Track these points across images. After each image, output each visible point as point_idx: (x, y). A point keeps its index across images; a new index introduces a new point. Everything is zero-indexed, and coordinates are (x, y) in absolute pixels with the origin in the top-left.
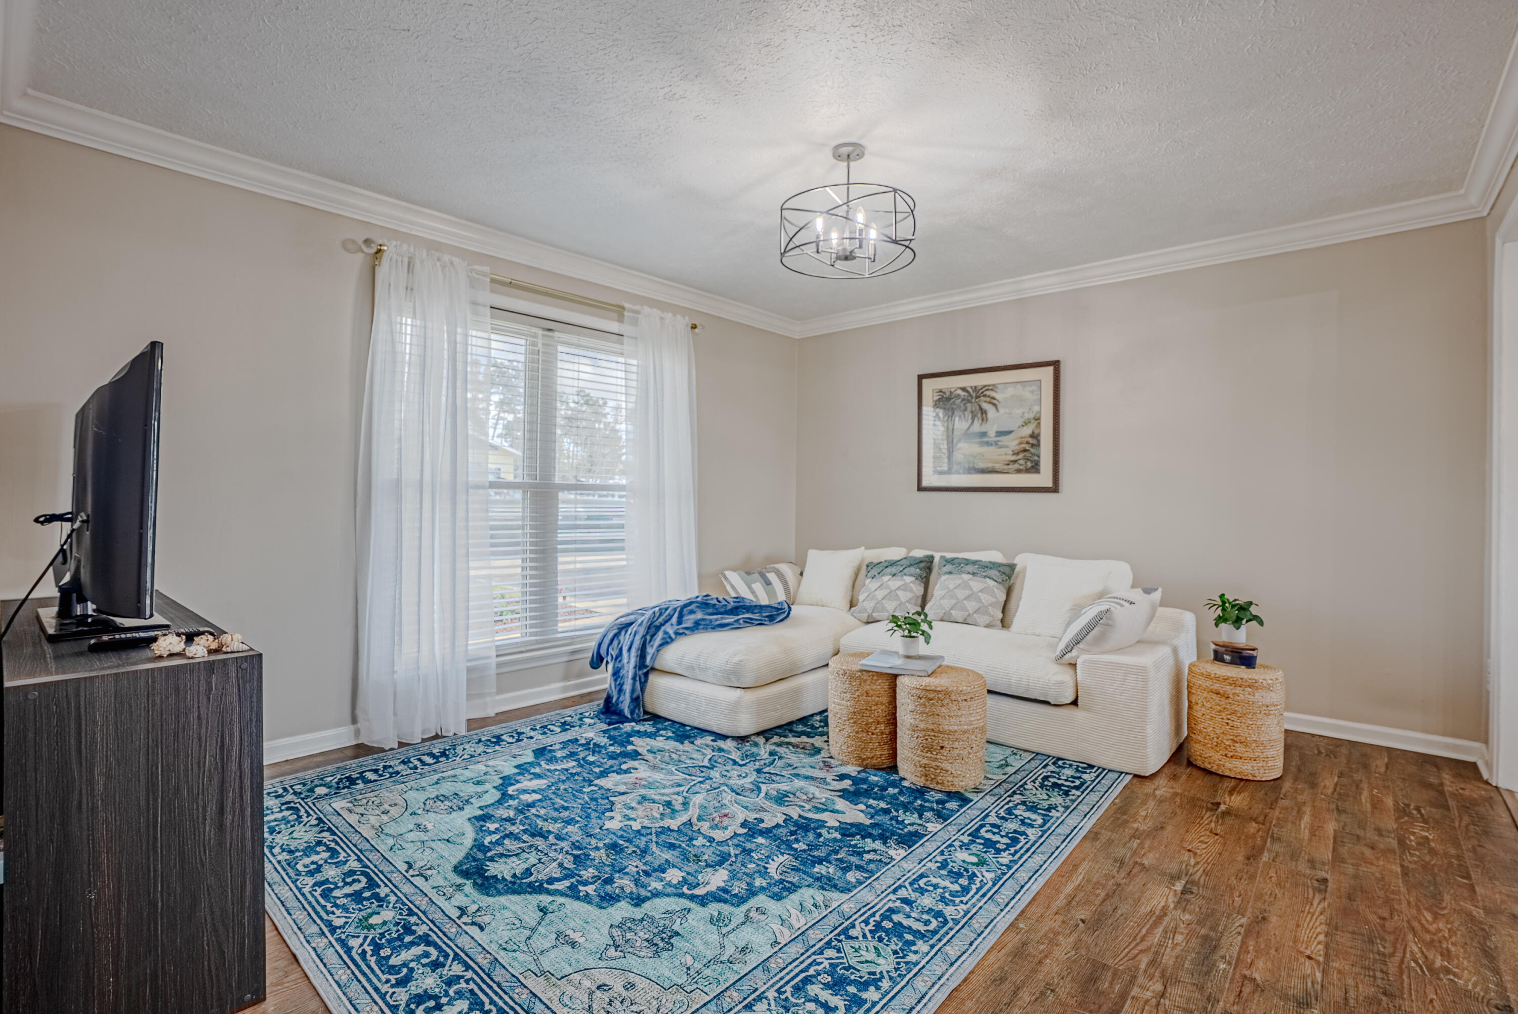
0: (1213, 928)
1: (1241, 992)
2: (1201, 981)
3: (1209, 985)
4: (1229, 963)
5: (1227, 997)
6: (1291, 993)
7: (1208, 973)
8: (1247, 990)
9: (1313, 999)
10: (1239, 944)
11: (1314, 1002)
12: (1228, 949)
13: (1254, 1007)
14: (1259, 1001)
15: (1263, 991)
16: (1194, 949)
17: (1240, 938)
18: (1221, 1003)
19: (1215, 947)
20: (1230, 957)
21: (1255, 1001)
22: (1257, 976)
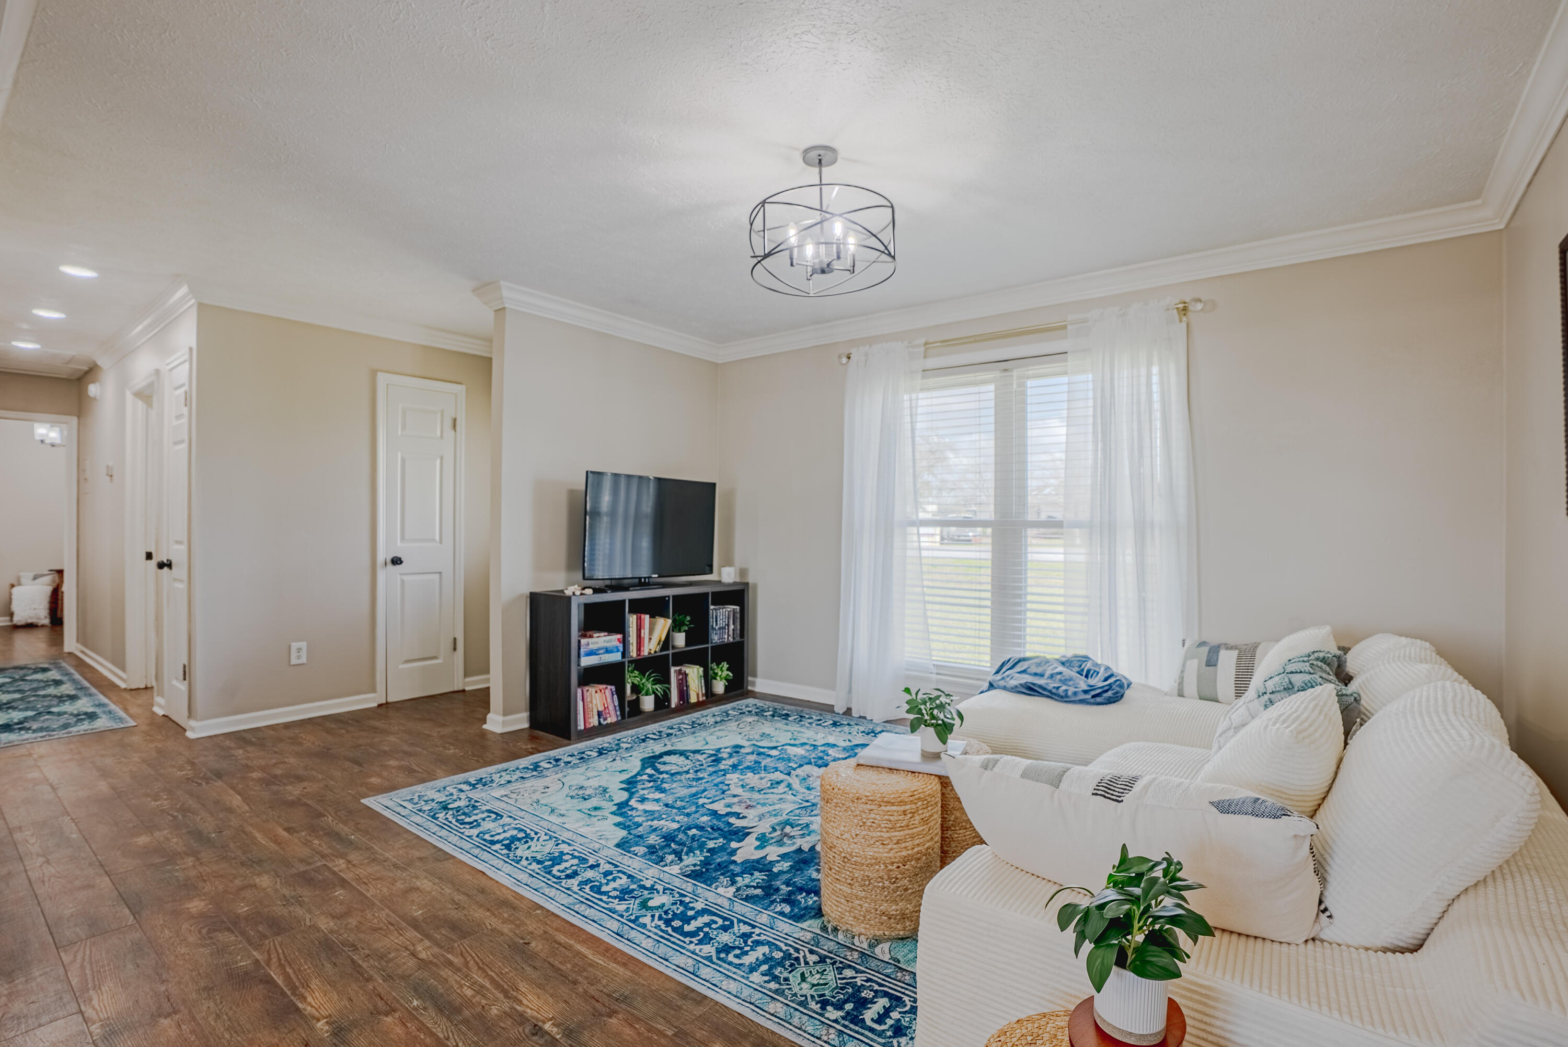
0: (466, 1022)
1: (382, 999)
2: (410, 981)
3: (403, 984)
4: (415, 1009)
5: (383, 988)
6: (355, 1031)
7: (415, 990)
8: (380, 1004)
9: (337, 1043)
10: (434, 1030)
11: (334, 1040)
12: (433, 1019)
13: (362, 998)
14: (365, 1005)
15: (372, 1013)
16: (448, 995)
17: (441, 1035)
18: (381, 981)
19: (441, 1010)
20: (422, 1014)
21: (367, 1002)
22: (389, 1019)
